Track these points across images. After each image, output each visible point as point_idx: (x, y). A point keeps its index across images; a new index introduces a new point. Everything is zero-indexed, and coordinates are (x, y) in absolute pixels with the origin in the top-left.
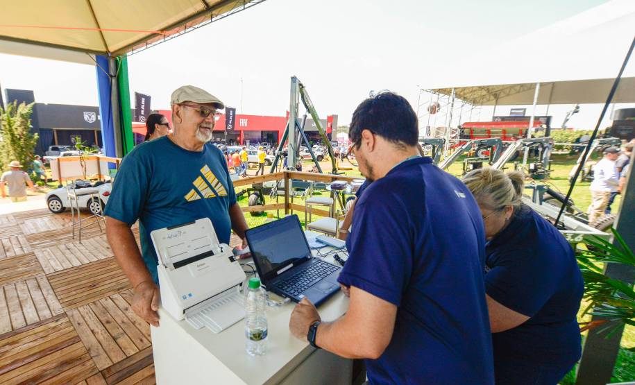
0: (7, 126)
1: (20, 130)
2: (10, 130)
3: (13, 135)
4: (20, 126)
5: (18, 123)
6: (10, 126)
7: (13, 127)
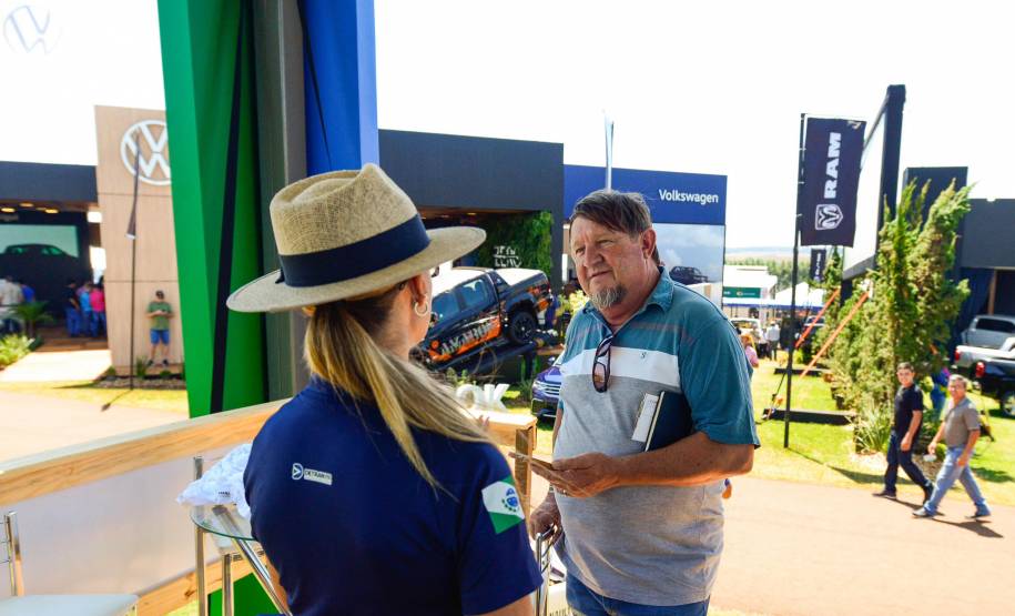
0: (893, 256)
1: (924, 265)
2: (900, 268)
3: (902, 283)
4: (925, 256)
5: (923, 247)
6: (901, 255)
7: (908, 258)
